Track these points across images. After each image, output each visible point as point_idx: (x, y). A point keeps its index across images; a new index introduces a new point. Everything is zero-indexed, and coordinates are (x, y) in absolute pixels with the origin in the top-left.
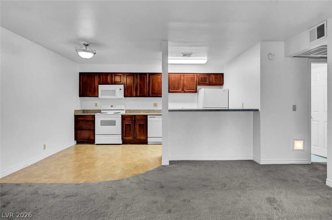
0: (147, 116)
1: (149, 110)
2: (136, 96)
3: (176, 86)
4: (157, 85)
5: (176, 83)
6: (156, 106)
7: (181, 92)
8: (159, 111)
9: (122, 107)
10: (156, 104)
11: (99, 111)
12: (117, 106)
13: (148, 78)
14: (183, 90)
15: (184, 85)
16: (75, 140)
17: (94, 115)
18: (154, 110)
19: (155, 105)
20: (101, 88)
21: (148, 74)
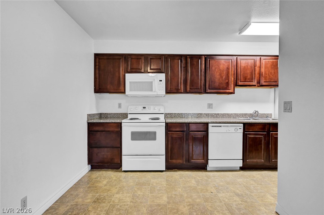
0: (207, 124)
1: (201, 114)
2: (186, 92)
3: (249, 77)
4: (218, 74)
5: (249, 72)
6: (212, 108)
7: (255, 86)
8: (215, 116)
9: (161, 109)
10: (212, 104)
11: (125, 116)
12: (152, 107)
13: (203, 62)
14: (259, 82)
15: (260, 74)
16: (89, 164)
17: (121, 123)
18: (209, 114)
19: (210, 106)
20: (130, 78)
21: (203, 57)
